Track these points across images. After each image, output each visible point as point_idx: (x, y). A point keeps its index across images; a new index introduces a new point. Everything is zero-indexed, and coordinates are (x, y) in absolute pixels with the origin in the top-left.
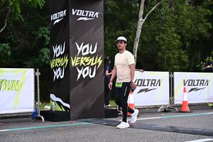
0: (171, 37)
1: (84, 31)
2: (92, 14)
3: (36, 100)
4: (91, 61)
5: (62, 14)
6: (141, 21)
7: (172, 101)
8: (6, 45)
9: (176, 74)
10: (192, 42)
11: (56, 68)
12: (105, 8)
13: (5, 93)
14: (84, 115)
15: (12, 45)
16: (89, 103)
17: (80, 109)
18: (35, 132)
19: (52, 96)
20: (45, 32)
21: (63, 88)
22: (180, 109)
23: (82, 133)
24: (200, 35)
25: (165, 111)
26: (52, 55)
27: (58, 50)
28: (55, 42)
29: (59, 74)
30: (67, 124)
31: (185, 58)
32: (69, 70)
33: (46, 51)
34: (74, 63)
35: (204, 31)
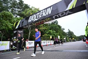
2: (21, 31)
6: (30, 33)
8: (5, 37)
11: (14, 41)
12: (24, 30)
15: (6, 37)
19: (13, 46)
20: (13, 34)
27: (15, 38)
28: (14, 36)
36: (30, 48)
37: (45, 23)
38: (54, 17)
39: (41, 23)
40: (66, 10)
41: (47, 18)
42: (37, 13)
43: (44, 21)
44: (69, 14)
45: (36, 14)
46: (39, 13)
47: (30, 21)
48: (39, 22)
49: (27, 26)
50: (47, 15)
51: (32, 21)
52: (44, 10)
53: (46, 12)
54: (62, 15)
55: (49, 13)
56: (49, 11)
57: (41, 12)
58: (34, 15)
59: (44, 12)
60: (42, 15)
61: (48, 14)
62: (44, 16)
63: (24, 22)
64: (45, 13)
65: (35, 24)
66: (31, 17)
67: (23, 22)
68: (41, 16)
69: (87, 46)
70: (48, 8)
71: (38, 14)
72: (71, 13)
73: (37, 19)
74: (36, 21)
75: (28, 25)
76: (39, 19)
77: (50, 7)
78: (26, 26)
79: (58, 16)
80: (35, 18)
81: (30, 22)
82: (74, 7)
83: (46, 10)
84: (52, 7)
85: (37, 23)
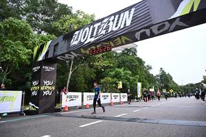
0: (81, 79)
1: (48, 76)
2: (52, 68)
3: (22, 105)
4: (50, 88)
5: (38, 67)
6: (71, 72)
7: (82, 104)
8: (9, 80)
9: (84, 93)
10: (89, 81)
11: (33, 91)
13: (5, 103)
14: (45, 112)
15: (12, 80)
18: (19, 122)
19: (30, 103)
22: (85, 107)
24: (92, 79)
26: (32, 85)
27: (35, 83)
29: (34, 93)
32: (40, 92)
33: (29, 83)
34: (42, 88)
36: (70, 109)
37: (113, 49)
38: (138, 35)
39: (103, 48)
40: (172, 17)
41: (120, 36)
42: (94, 23)
43: (111, 43)
44: (178, 28)
45: (92, 27)
46: (99, 24)
47: (74, 42)
48: (98, 46)
49: (67, 55)
50: (119, 29)
51: (80, 42)
53: (118, 20)
55: (125, 24)
56: (127, 19)
57: (105, 21)
58: (87, 29)
59: (113, 21)
60: (108, 27)
61: (122, 27)
63: (60, 45)
64: (115, 25)
65: (87, 52)
66: (77, 33)
67: (58, 44)
68: (104, 32)
70: (124, 11)
71: (96, 26)
72: (185, 25)
73: (93, 39)
74: (90, 44)
75: (69, 53)
77: (129, 9)
78: (63, 55)
81: (75, 46)
82: (195, 10)
83: (117, 16)
84: (133, 10)
85: (93, 49)
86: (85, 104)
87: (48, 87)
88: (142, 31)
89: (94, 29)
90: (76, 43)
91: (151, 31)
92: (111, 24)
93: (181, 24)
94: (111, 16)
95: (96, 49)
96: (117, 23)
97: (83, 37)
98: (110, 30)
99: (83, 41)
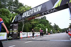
0: (27, 28)
3: (7, 37)
5: (12, 25)
6: (23, 26)
7: (27, 36)
12: (18, 24)
14: (15, 39)
16: (15, 37)
17: (14, 38)
19: (10, 36)
21: (11, 35)
22: (28, 37)
23: (14, 42)
25: (26, 38)
26: (10, 30)
29: (11, 33)
30: (12, 40)
31: (29, 30)
34: (13, 31)
35: (31, 27)
36: (23, 38)
37: (35, 18)
38: (43, 14)
39: (32, 18)
41: (37, 14)
42: (29, 10)
43: (35, 16)
46: (31, 10)
47: (23, 16)
48: (31, 17)
49: (21, 20)
50: (37, 12)
51: (25, 16)
52: (35, 8)
54: (49, 12)
55: (39, 10)
56: (39, 9)
58: (27, 12)
59: (35, 9)
62: (35, 13)
63: (19, 17)
65: (28, 19)
66: (24, 13)
68: (32, 13)
69: (69, 37)
70: (38, 6)
71: (30, 11)
72: (57, 10)
73: (29, 15)
75: (22, 20)
76: (31, 15)
78: (20, 20)
79: (46, 13)
80: (28, 14)
83: (36, 8)
84: (41, 6)
85: (29, 18)
86: (28, 36)
87: (15, 31)
88: (44, 12)
89: (29, 12)
90: (24, 16)
91: (47, 12)
92: (34, 10)
93: (56, 10)
94: (34, 8)
95: (30, 18)
96: (36, 10)
97: (26, 15)
98: (34, 12)
99: (26, 16)
